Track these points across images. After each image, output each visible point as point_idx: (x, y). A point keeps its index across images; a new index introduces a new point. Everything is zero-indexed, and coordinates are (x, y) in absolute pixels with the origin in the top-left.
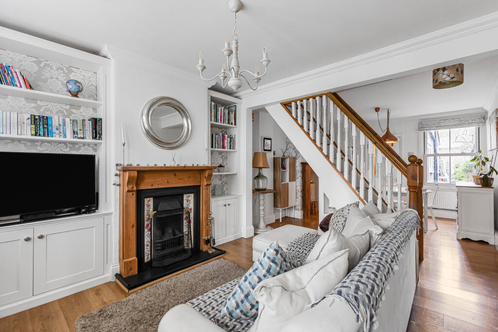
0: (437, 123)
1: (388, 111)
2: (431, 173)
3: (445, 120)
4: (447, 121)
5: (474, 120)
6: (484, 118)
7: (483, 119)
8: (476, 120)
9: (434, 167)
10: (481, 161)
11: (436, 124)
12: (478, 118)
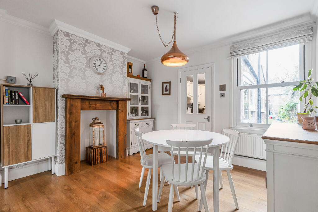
0: (251, 44)
1: (175, 16)
2: (252, 112)
3: (261, 39)
4: (262, 40)
5: (298, 33)
6: (312, 29)
7: (310, 31)
8: (300, 33)
9: (258, 106)
10: (311, 88)
11: (250, 46)
12: (303, 31)
